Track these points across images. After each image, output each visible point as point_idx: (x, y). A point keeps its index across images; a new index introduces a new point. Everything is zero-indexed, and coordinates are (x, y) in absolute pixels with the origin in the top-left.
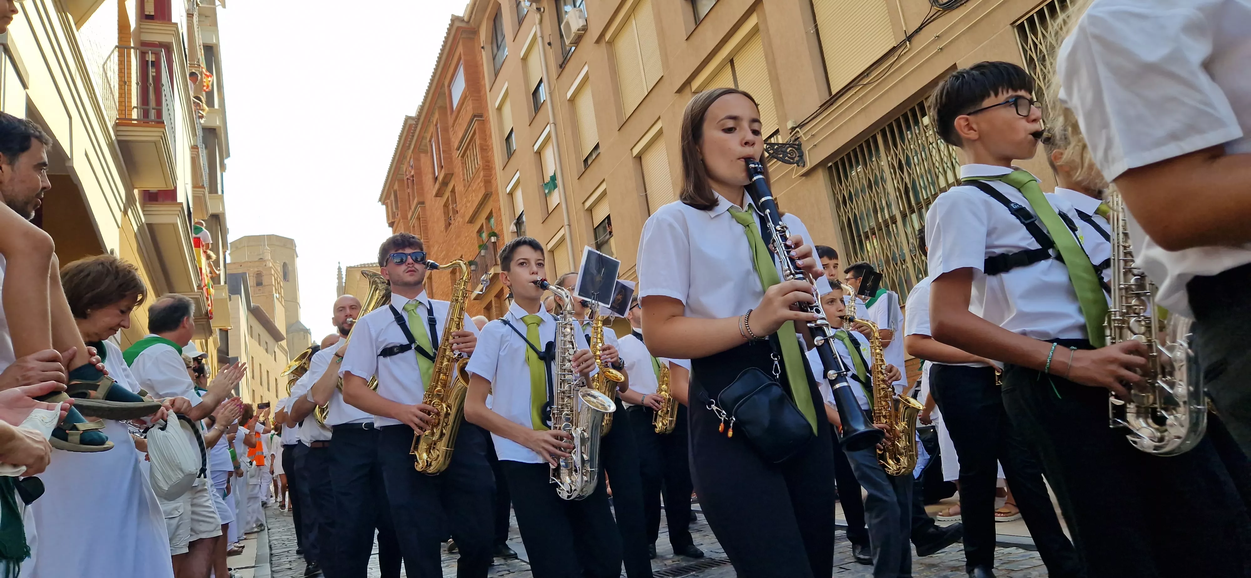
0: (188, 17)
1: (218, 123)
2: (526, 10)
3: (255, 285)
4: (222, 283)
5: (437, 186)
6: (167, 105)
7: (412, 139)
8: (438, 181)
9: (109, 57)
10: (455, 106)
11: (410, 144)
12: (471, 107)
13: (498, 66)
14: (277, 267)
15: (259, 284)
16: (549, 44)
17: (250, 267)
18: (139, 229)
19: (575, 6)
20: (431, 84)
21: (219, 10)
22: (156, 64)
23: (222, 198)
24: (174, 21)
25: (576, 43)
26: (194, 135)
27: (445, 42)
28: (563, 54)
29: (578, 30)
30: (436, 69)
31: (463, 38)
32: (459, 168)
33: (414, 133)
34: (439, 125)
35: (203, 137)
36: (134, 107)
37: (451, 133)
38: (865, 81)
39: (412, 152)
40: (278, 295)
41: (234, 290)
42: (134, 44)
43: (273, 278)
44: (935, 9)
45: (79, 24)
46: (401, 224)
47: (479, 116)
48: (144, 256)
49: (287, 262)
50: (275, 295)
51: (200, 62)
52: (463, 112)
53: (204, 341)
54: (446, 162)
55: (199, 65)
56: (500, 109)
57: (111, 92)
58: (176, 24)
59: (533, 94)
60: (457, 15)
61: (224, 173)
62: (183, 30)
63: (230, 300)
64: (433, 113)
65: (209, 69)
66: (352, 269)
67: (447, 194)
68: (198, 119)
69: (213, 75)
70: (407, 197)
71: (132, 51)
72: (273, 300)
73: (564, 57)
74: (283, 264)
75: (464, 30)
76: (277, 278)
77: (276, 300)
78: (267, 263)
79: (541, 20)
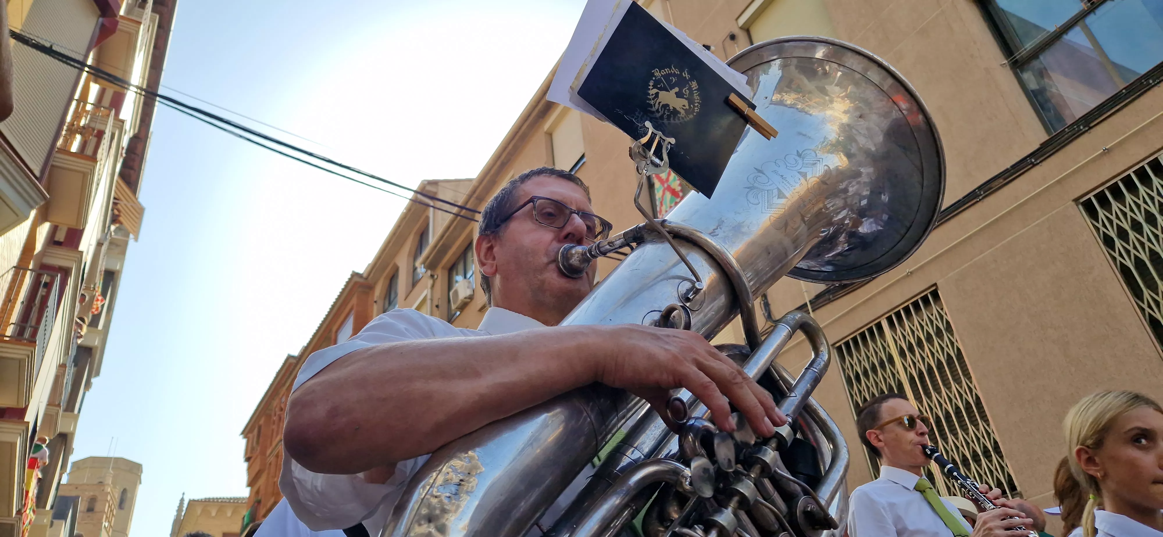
0: (97, 246)
1: (96, 342)
2: (421, 276)
3: (85, 510)
4: (48, 507)
6: (46, 326)
7: (289, 377)
11: (285, 382)
14: (114, 493)
16: (437, 306)
17: (85, 490)
19: (465, 277)
20: (320, 328)
21: (131, 242)
22: (48, 286)
23: (76, 417)
24: (81, 248)
25: (461, 309)
26: (67, 353)
27: (342, 293)
29: (465, 298)
30: (327, 316)
31: (359, 292)
35: (75, 356)
36: (12, 324)
40: (107, 524)
41: (59, 514)
42: (35, 265)
43: (107, 505)
46: (259, 459)
49: (128, 488)
50: (104, 523)
51: (96, 286)
55: (95, 288)
58: (82, 252)
60: (357, 271)
61: (87, 393)
62: (88, 259)
63: (51, 526)
65: (104, 294)
66: (196, 503)
68: (75, 339)
69: (105, 298)
71: (29, 273)
72: (100, 529)
74: (122, 490)
75: (361, 285)
76: (112, 505)
77: (103, 530)
78: (106, 487)
79: (433, 286)
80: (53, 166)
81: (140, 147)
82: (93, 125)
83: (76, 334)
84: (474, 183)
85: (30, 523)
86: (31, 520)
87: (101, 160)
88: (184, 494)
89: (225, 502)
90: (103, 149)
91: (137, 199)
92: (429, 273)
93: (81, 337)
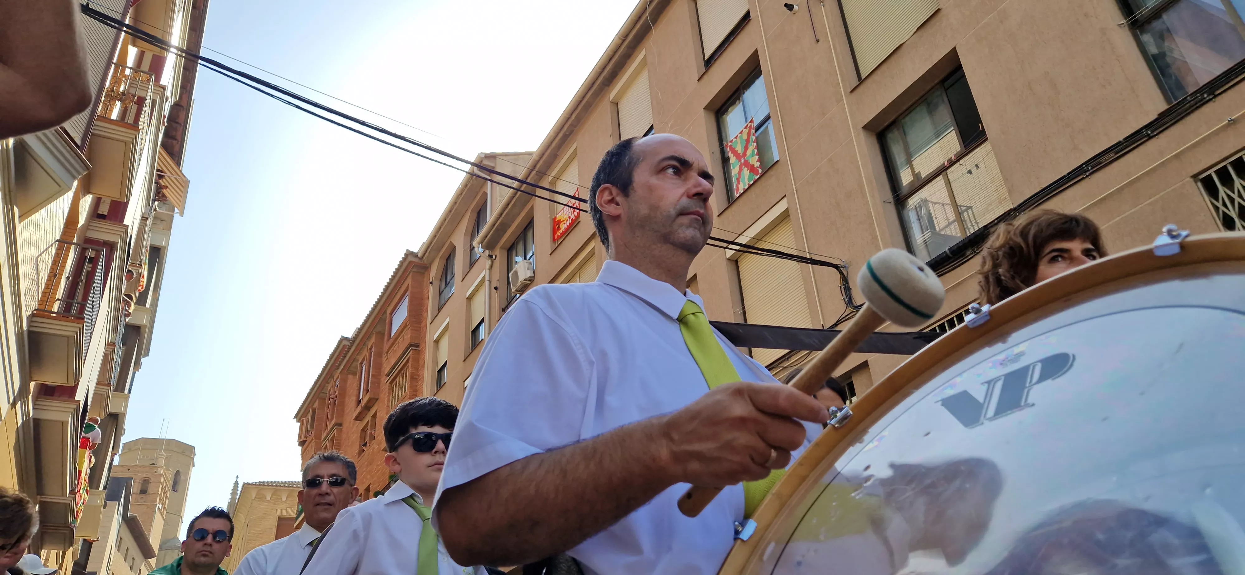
0: (142, 220)
1: (144, 321)
2: (478, 256)
3: (139, 492)
4: (101, 488)
5: (359, 409)
6: (93, 301)
7: (343, 359)
8: (361, 404)
9: (47, 249)
10: (393, 334)
11: (340, 365)
12: (409, 336)
13: (443, 302)
14: (167, 475)
15: (144, 491)
16: (496, 288)
17: (138, 472)
18: (23, 423)
19: (525, 259)
20: (373, 309)
21: (176, 217)
22: (94, 261)
23: (127, 398)
24: (125, 223)
25: (521, 291)
26: (115, 331)
27: (396, 273)
28: (507, 299)
29: (525, 280)
30: (381, 297)
31: (414, 272)
32: (385, 394)
33: (346, 354)
34: (373, 350)
35: (123, 335)
36: (58, 300)
37: (384, 359)
38: (786, 364)
39: (340, 373)
40: (161, 506)
41: (112, 495)
42: (78, 239)
43: (161, 487)
44: (850, 310)
45: (22, 217)
46: (313, 444)
47: (416, 346)
48: (20, 453)
49: (181, 471)
50: (158, 505)
51: (142, 263)
52: (400, 340)
53: (61, 552)
54: (373, 387)
55: (141, 265)
56: (437, 342)
57: (38, 284)
58: (127, 226)
59: (472, 332)
60: (411, 250)
61: (137, 373)
62: (133, 232)
63: (105, 507)
64: (369, 338)
65: (150, 271)
66: (250, 486)
67: (368, 418)
68: (123, 317)
69: (152, 275)
70: (325, 417)
71: (73, 246)
72: (154, 512)
73: (508, 302)
74: (175, 472)
75: (416, 265)
76: (165, 487)
77: (157, 511)
78: (159, 469)
79: (491, 267)
80: (93, 134)
81: (182, 115)
82: (132, 91)
83: (124, 312)
84: (535, 157)
85: (83, 503)
86: (84, 500)
87: (143, 128)
88: (237, 477)
89: (280, 486)
90: (145, 117)
91: (181, 171)
92: (487, 252)
93: (129, 315)
